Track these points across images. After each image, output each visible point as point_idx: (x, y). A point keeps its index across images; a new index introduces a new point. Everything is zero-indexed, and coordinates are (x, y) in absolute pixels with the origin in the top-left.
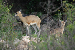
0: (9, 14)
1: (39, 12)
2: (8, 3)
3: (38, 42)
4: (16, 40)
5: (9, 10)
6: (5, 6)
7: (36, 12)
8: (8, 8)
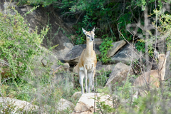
0: (41, 48)
1: (105, 37)
2: (37, 25)
3: (114, 103)
4: (63, 102)
5: (42, 40)
6: (31, 31)
7: (99, 39)
8: (38, 36)
